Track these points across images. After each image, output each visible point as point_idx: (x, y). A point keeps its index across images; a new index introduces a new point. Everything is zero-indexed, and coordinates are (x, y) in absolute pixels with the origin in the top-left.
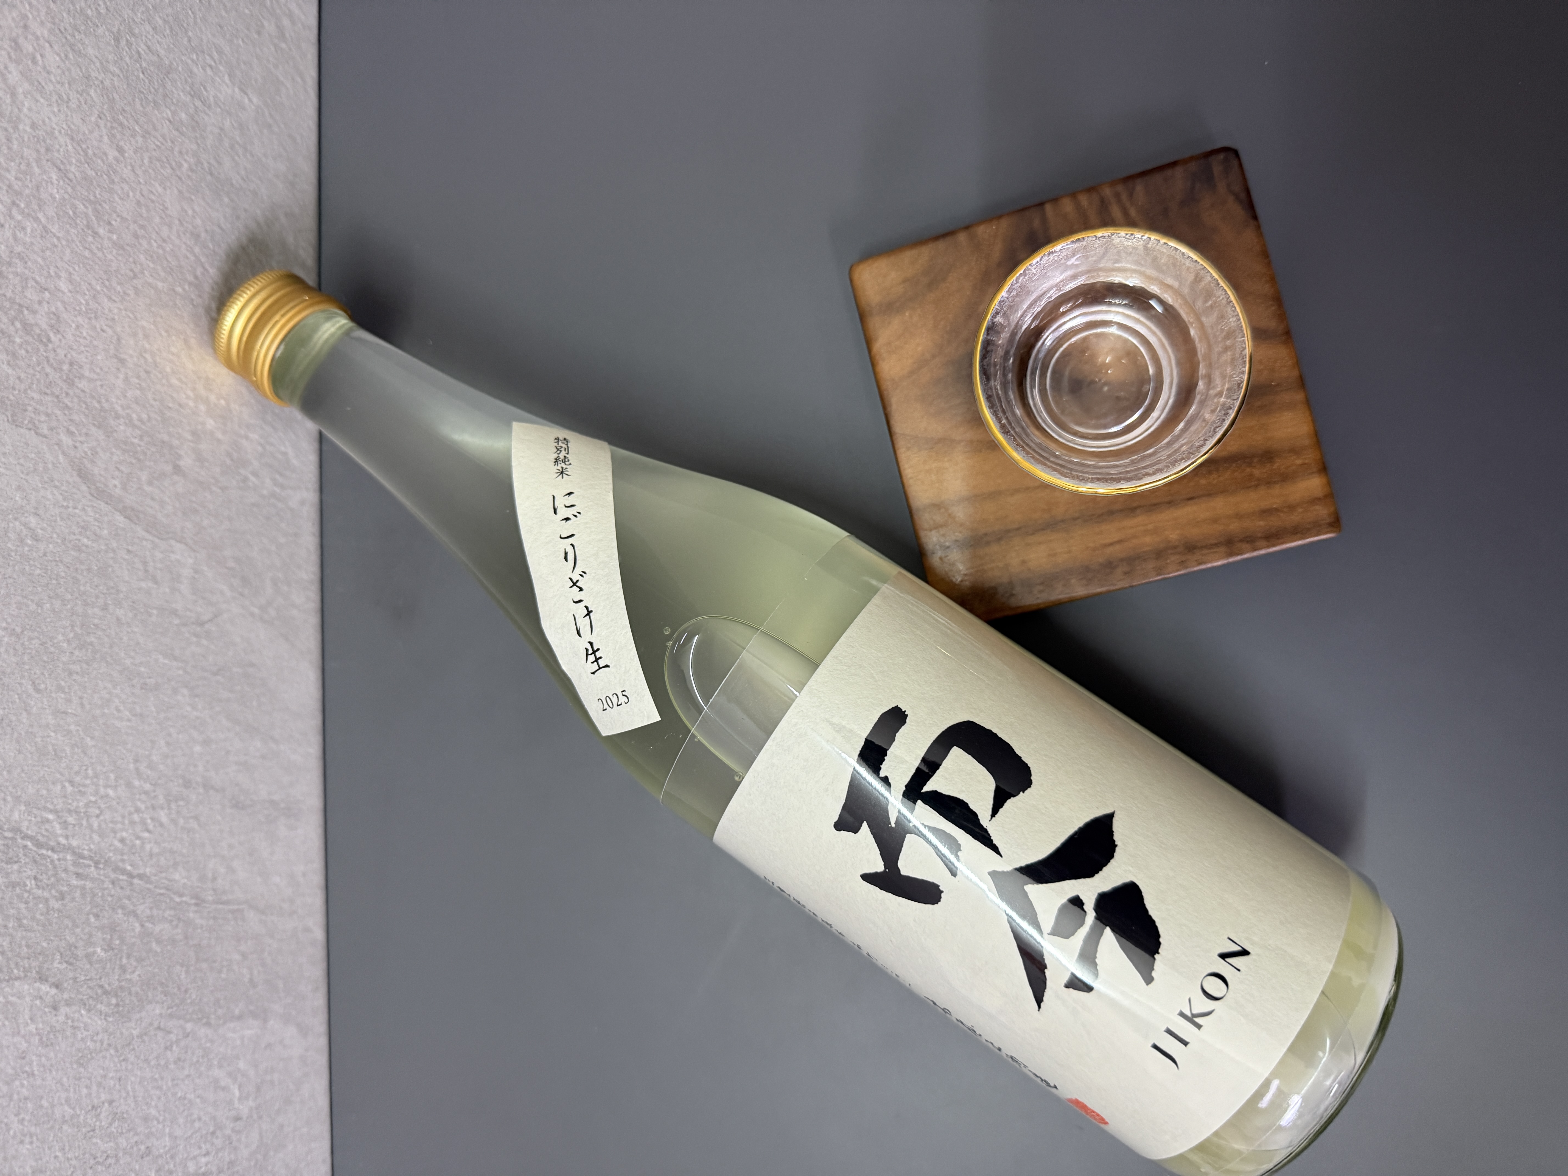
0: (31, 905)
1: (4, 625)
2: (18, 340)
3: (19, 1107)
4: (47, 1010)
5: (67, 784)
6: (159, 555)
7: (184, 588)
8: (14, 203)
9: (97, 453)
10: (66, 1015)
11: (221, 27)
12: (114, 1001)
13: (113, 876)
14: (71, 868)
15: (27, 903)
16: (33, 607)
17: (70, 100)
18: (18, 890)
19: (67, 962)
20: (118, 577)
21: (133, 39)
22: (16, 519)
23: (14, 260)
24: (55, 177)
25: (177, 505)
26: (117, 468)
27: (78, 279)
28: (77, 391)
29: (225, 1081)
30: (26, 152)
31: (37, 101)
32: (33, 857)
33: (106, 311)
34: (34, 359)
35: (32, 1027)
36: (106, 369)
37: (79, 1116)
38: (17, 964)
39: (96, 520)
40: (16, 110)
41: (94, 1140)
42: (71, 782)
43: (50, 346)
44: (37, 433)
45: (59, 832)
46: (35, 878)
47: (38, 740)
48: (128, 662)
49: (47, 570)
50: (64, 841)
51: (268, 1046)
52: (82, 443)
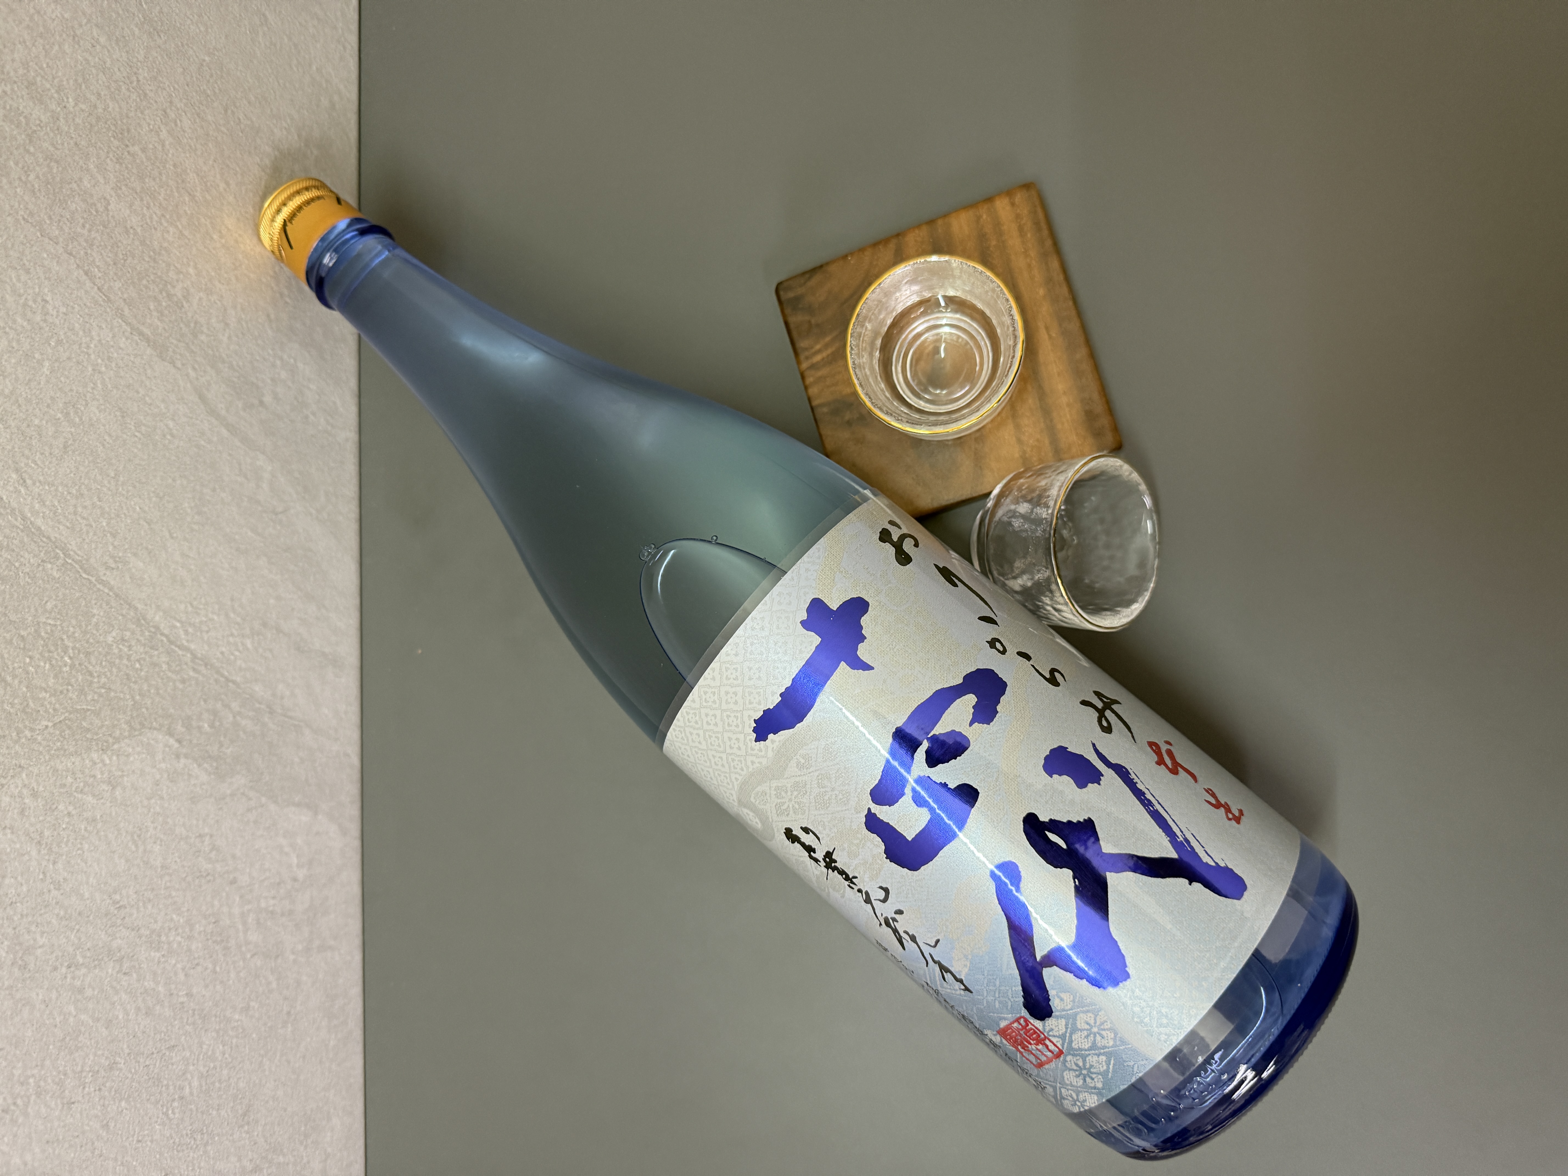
0: (165, 681)
1: (153, 489)
2: (164, 304)
3: (154, 818)
4: (173, 756)
5: (189, 605)
6: (249, 460)
7: (265, 486)
8: (163, 215)
9: (210, 384)
10: (185, 764)
11: (292, 101)
12: (215, 764)
13: (216, 676)
15: (162, 679)
16: (170, 481)
17: (196, 149)
18: (157, 670)
19: (186, 727)
20: (222, 471)
21: (235, 110)
22: (161, 421)
23: (162, 252)
24: (187, 199)
25: (261, 428)
26: (223, 396)
28: (199, 341)
29: (287, 849)
30: (171, 183)
31: (177, 150)
32: (167, 650)
34: (173, 317)
35: (163, 765)
36: (217, 329)
37: (191, 838)
38: (155, 719)
39: (209, 429)
40: (165, 156)
41: (200, 859)
42: (191, 604)
43: (183, 309)
44: (174, 366)
46: (168, 664)
48: (228, 530)
49: (179, 458)
50: (186, 644)
51: (318, 833)
52: (202, 376)
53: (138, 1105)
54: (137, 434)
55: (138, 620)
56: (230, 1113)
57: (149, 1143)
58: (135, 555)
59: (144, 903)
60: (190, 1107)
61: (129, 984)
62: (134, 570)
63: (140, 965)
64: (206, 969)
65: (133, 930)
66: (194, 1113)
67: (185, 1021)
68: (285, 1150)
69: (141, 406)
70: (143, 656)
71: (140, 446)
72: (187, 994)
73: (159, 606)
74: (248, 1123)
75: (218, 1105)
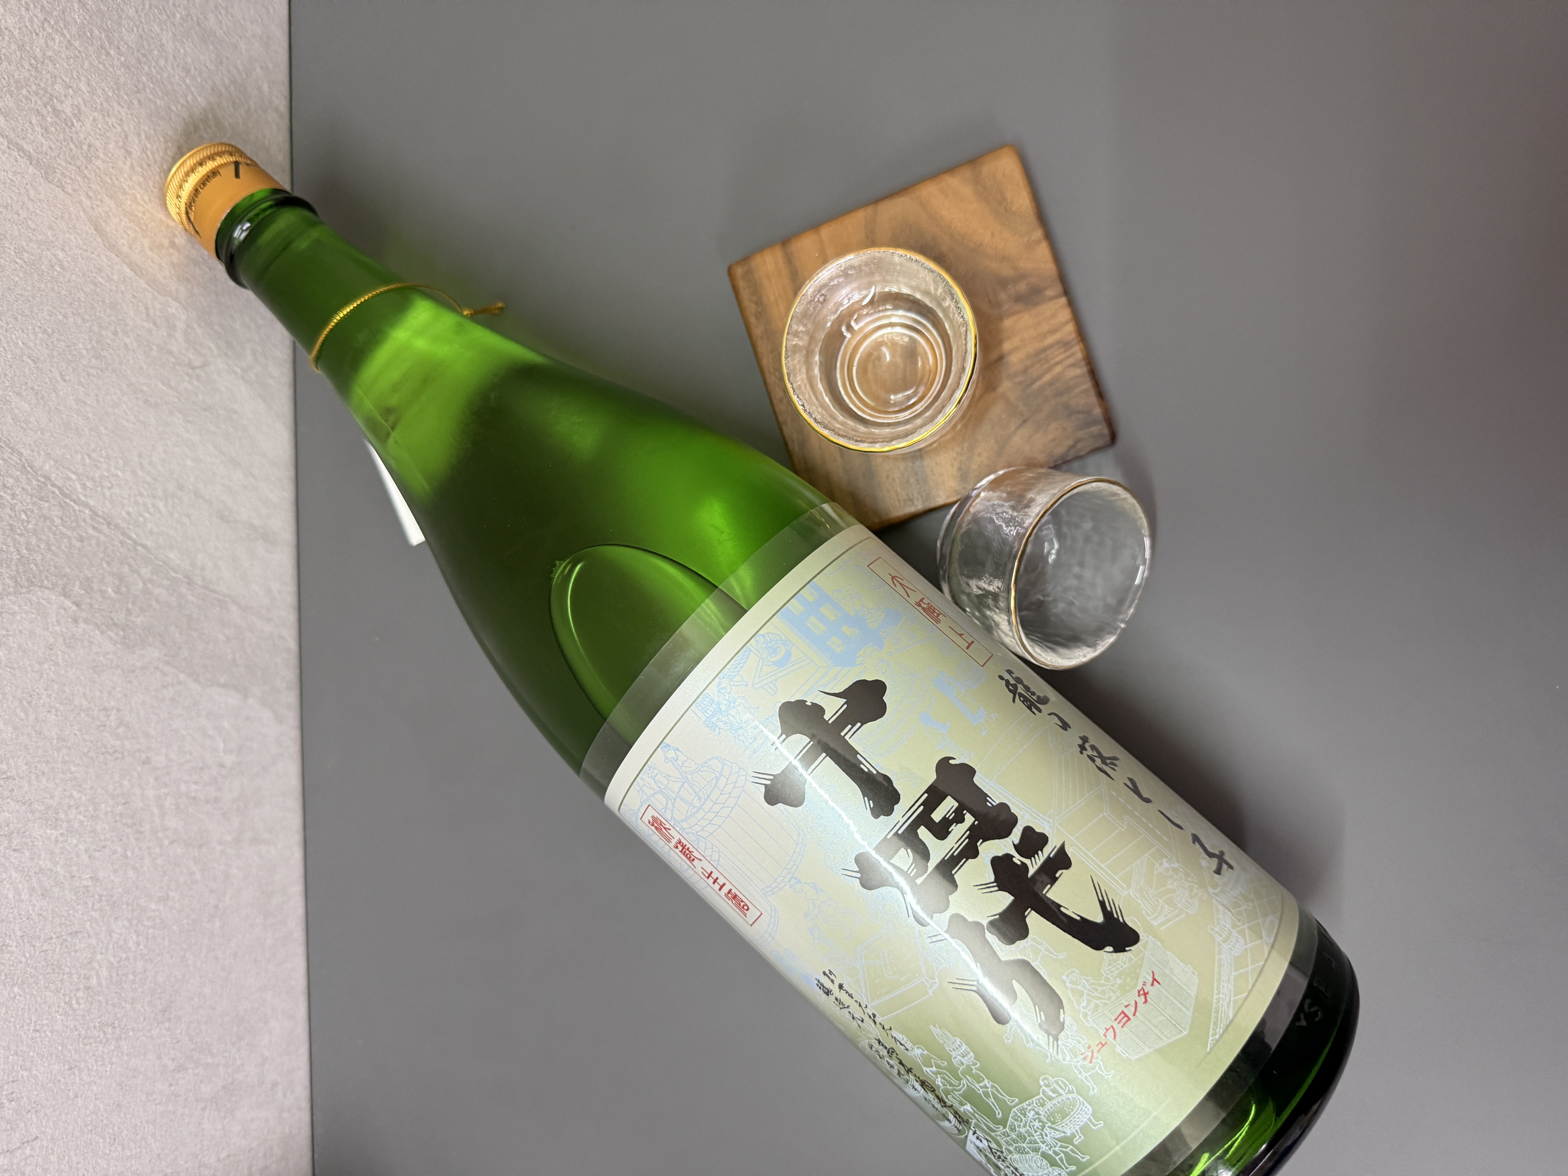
0: (58, 537)
1: (39, 324)
2: (49, 119)
3: (48, 685)
4: (70, 620)
5: (86, 457)
6: (158, 306)
7: (179, 335)
9: (109, 216)
10: (84, 630)
12: (121, 633)
13: (121, 537)
14: (89, 521)
15: (55, 534)
16: (60, 317)
18: (48, 523)
19: (85, 590)
20: (125, 313)
22: (48, 249)
23: (46, 61)
24: (76, 6)
25: (173, 272)
26: (125, 231)
27: (94, 84)
28: (94, 167)
29: (212, 732)
32: (60, 503)
33: (116, 113)
34: (61, 136)
36: (116, 156)
37: (93, 710)
38: (47, 577)
39: (108, 266)
41: (105, 734)
42: (89, 456)
43: (73, 128)
44: (63, 191)
45: (80, 490)
46: (61, 518)
47: (65, 417)
48: (133, 379)
49: (71, 293)
50: (83, 499)
51: (248, 718)
52: (97, 206)
53: (35, 993)
54: (18, 261)
55: (24, 466)
56: (147, 1009)
57: (49, 1034)
58: (18, 394)
59: (37, 776)
60: (97, 998)
61: (20, 862)
62: (16, 411)
63: (33, 842)
64: (115, 852)
65: (24, 804)
66: (104, 1005)
67: (90, 906)
68: (214, 1051)
69: (23, 231)
70: (30, 507)
71: (21, 275)
72: (91, 878)
73: (49, 454)
74: (169, 1020)
75: (133, 999)
